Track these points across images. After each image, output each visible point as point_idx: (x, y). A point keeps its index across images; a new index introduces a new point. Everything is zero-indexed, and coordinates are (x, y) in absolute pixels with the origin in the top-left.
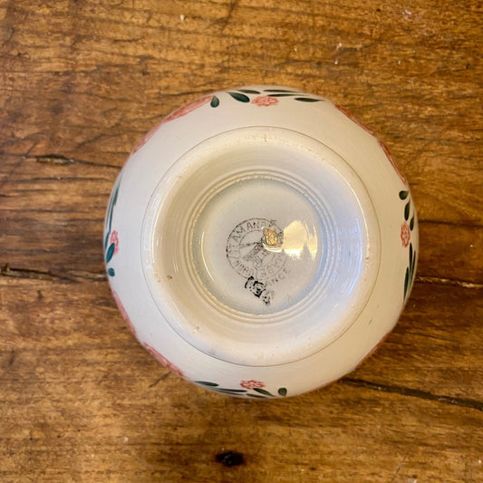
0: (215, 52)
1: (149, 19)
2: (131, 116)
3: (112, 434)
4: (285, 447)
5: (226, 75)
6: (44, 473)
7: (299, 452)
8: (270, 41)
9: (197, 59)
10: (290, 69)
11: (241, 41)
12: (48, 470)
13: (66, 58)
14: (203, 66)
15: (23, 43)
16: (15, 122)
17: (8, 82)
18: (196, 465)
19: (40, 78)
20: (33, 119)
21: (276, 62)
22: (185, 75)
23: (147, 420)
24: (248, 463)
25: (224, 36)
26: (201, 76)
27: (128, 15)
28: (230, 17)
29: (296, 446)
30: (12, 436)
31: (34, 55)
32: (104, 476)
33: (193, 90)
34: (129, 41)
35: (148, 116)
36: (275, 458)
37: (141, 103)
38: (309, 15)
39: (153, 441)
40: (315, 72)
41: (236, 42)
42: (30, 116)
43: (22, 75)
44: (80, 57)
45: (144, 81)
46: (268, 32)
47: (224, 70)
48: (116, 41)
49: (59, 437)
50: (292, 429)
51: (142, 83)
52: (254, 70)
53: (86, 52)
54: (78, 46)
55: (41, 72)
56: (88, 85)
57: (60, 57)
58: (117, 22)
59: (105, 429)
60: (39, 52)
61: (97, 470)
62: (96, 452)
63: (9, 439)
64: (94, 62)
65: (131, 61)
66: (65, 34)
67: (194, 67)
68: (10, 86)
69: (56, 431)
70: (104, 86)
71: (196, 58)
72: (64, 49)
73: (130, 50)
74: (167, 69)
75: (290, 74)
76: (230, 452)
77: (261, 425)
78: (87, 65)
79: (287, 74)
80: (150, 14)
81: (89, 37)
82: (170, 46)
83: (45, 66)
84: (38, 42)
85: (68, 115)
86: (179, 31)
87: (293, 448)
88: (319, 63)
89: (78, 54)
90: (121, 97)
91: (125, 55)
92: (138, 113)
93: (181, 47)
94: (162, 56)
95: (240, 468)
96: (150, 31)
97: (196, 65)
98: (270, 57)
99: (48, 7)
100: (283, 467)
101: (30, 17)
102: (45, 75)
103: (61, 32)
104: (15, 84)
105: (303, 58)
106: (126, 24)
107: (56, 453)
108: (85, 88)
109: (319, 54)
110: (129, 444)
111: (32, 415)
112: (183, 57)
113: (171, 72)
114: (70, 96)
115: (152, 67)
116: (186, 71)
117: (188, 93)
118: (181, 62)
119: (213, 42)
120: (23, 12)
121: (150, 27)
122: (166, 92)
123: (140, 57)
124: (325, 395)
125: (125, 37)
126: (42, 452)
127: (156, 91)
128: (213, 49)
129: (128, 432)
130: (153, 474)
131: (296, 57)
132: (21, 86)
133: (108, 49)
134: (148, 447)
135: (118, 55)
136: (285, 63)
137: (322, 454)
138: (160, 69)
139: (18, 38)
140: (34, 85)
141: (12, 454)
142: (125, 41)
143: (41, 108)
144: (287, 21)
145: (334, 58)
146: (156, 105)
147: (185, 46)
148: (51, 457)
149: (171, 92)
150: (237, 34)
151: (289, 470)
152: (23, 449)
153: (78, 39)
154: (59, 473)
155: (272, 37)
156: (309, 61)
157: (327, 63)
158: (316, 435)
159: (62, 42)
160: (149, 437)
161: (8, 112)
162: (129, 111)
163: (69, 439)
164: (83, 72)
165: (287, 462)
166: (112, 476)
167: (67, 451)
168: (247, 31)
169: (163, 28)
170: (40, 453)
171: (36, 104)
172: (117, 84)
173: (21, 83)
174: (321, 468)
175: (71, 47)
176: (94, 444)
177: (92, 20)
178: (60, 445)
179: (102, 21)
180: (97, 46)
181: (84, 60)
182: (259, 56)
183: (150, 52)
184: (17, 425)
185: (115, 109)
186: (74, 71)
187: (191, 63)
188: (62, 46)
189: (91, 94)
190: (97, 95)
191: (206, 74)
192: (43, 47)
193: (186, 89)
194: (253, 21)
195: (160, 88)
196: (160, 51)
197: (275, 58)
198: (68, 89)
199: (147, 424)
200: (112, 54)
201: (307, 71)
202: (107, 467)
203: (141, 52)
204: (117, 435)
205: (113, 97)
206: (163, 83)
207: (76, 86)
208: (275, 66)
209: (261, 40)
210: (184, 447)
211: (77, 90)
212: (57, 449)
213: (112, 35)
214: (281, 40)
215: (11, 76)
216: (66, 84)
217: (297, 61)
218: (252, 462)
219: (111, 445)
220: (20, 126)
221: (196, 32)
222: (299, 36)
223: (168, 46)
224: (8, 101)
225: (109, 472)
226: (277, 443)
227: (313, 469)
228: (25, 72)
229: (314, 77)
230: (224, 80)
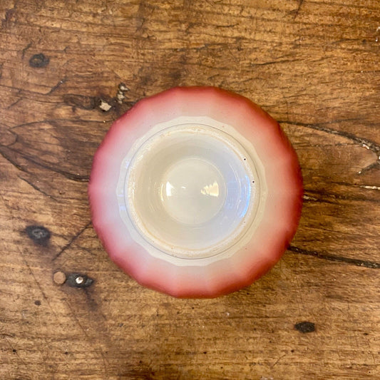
0: (290, 34)
1: (241, 11)
2: (230, 80)
3: (218, 310)
4: (345, 318)
5: (298, 50)
6: (167, 340)
7: (355, 321)
8: (329, 26)
9: (277, 39)
10: (343, 46)
11: (308, 26)
12: (170, 338)
13: (182, 39)
14: (281, 44)
15: (152, 29)
16: (145, 84)
17: (140, 56)
18: (280, 332)
19: (164, 53)
20: (159, 83)
21: (333, 40)
22: (269, 51)
23: (244, 299)
24: (318, 330)
25: (296, 23)
26: (280, 51)
27: (226, 9)
28: (299, 9)
29: (353, 317)
30: (144, 313)
31: (160, 37)
32: (212, 342)
33: (275, 60)
34: (228, 27)
35: (242, 80)
36: (338, 326)
37: (237, 70)
38: (356, 7)
39: (248, 315)
40: (362, 47)
41: (305, 27)
42: (156, 80)
43: (151, 51)
44: (193, 38)
45: (239, 55)
46: (327, 20)
47: (296, 46)
48: (218, 27)
49: (178, 313)
50: (350, 304)
51: (238, 56)
52: (318, 47)
53: (197, 35)
54: (190, 30)
55: (164, 49)
56: (198, 58)
57: (178, 38)
58: (218, 14)
59: (212, 306)
60: (162, 35)
61: (206, 338)
62: (205, 324)
63: (141, 315)
64: (202, 42)
65: (230, 41)
66: (181, 22)
67: (275, 45)
68: (142, 59)
69: (177, 309)
70: (210, 58)
71: (275, 38)
72: (181, 33)
73: (229, 33)
74: (255, 46)
75: (344, 49)
76: (305, 322)
77: (327, 302)
78: (198, 44)
79: (342, 48)
80: (242, 8)
81: (199, 24)
82: (257, 31)
83: (168, 45)
84: (163, 28)
85: (184, 80)
86: (263, 19)
87: (351, 319)
88: (364, 41)
89: (191, 36)
90: (223, 66)
91: (225, 37)
92: (235, 78)
93: (265, 31)
94: (252, 37)
95: (312, 334)
96: (243, 19)
97: (276, 43)
98: (329, 37)
99: (169, 3)
100: (344, 333)
101: (156, 11)
102: (167, 51)
103: (179, 21)
104: (146, 58)
105: (352, 37)
106: (226, 15)
107: (176, 325)
108: (196, 61)
109: (364, 35)
110: (229, 318)
111: (159, 297)
112: (267, 38)
113: (258, 48)
114: (185, 66)
115: (245, 44)
116: (269, 47)
117: (271, 63)
118: (265, 41)
119: (288, 27)
120: (150, 7)
121: (243, 17)
122: (255, 62)
123: (236, 38)
124: (374, 279)
125: (225, 24)
126: (166, 324)
127: (248, 62)
128: (288, 32)
129: (229, 308)
130: (247, 340)
131: (348, 37)
132: (149, 60)
133: (213, 32)
134: (245, 320)
135: (220, 36)
136: (340, 41)
137: (373, 322)
138: (251, 46)
139: (147, 25)
140: (159, 59)
141: (143, 326)
142: (224, 27)
143: (164, 75)
144: (341, 11)
145: (374, 37)
146: (248, 72)
147: (268, 30)
148: (172, 328)
149: (259, 63)
150: (305, 21)
151: (349, 335)
152: (152, 322)
153: (191, 25)
154: (178, 340)
155: (330, 23)
156: (358, 39)
157: (370, 41)
158: (368, 309)
159: (179, 28)
160: (245, 312)
161: (141, 77)
162: (228, 77)
163: (186, 315)
164: (195, 49)
165: (347, 329)
166: (217, 341)
167: (184, 323)
168: (312, 19)
169: (251, 18)
170: (164, 325)
171: (161, 72)
172: (220, 57)
173: (150, 57)
174: (372, 333)
175: (186, 31)
176: (204, 318)
177: (201, 12)
178: (179, 319)
179: (208, 13)
180: (204, 30)
181: (196, 40)
182: (321, 37)
183: (243, 34)
184: (147, 305)
185: (218, 75)
186: (188, 48)
187: (272, 42)
188: (179, 30)
189: (200, 65)
190: (205, 65)
191: (283, 49)
192: (166, 32)
193: (269, 60)
194: (316, 12)
195: (251, 60)
196: (250, 34)
197: (332, 38)
198: (184, 61)
199: (243, 302)
200: (216, 36)
201: (356, 47)
202: (214, 336)
203: (236, 34)
204: (222, 311)
205: (217, 66)
206: (253, 56)
207: (190, 59)
208: (333, 43)
209: (322, 25)
210: (271, 319)
211: (191, 61)
212: (177, 322)
213: (215, 22)
214: (336, 25)
215: (142, 52)
216: (182, 57)
217: (349, 39)
218: (321, 329)
219: (217, 318)
220: (150, 88)
221: (276, 20)
222: (349, 22)
223: (256, 30)
224: (141, 70)
225: (215, 339)
226: (339, 315)
227: (366, 334)
228: (152, 49)
229: (361, 50)
230: (297, 53)
